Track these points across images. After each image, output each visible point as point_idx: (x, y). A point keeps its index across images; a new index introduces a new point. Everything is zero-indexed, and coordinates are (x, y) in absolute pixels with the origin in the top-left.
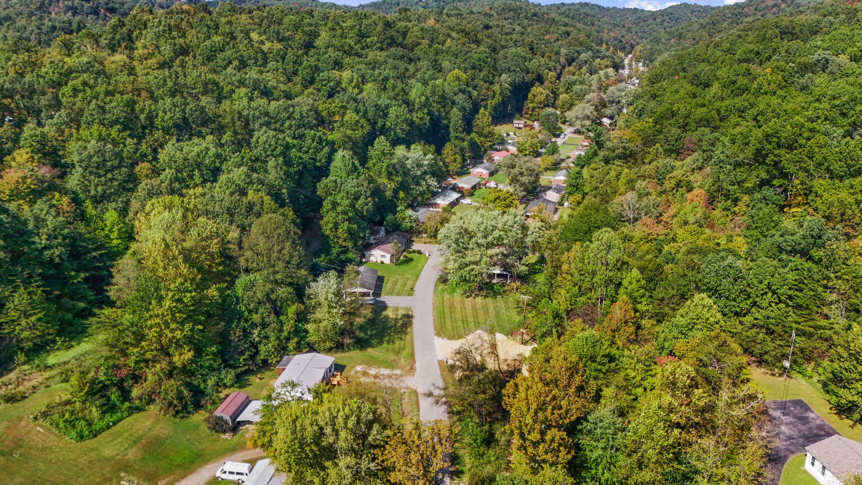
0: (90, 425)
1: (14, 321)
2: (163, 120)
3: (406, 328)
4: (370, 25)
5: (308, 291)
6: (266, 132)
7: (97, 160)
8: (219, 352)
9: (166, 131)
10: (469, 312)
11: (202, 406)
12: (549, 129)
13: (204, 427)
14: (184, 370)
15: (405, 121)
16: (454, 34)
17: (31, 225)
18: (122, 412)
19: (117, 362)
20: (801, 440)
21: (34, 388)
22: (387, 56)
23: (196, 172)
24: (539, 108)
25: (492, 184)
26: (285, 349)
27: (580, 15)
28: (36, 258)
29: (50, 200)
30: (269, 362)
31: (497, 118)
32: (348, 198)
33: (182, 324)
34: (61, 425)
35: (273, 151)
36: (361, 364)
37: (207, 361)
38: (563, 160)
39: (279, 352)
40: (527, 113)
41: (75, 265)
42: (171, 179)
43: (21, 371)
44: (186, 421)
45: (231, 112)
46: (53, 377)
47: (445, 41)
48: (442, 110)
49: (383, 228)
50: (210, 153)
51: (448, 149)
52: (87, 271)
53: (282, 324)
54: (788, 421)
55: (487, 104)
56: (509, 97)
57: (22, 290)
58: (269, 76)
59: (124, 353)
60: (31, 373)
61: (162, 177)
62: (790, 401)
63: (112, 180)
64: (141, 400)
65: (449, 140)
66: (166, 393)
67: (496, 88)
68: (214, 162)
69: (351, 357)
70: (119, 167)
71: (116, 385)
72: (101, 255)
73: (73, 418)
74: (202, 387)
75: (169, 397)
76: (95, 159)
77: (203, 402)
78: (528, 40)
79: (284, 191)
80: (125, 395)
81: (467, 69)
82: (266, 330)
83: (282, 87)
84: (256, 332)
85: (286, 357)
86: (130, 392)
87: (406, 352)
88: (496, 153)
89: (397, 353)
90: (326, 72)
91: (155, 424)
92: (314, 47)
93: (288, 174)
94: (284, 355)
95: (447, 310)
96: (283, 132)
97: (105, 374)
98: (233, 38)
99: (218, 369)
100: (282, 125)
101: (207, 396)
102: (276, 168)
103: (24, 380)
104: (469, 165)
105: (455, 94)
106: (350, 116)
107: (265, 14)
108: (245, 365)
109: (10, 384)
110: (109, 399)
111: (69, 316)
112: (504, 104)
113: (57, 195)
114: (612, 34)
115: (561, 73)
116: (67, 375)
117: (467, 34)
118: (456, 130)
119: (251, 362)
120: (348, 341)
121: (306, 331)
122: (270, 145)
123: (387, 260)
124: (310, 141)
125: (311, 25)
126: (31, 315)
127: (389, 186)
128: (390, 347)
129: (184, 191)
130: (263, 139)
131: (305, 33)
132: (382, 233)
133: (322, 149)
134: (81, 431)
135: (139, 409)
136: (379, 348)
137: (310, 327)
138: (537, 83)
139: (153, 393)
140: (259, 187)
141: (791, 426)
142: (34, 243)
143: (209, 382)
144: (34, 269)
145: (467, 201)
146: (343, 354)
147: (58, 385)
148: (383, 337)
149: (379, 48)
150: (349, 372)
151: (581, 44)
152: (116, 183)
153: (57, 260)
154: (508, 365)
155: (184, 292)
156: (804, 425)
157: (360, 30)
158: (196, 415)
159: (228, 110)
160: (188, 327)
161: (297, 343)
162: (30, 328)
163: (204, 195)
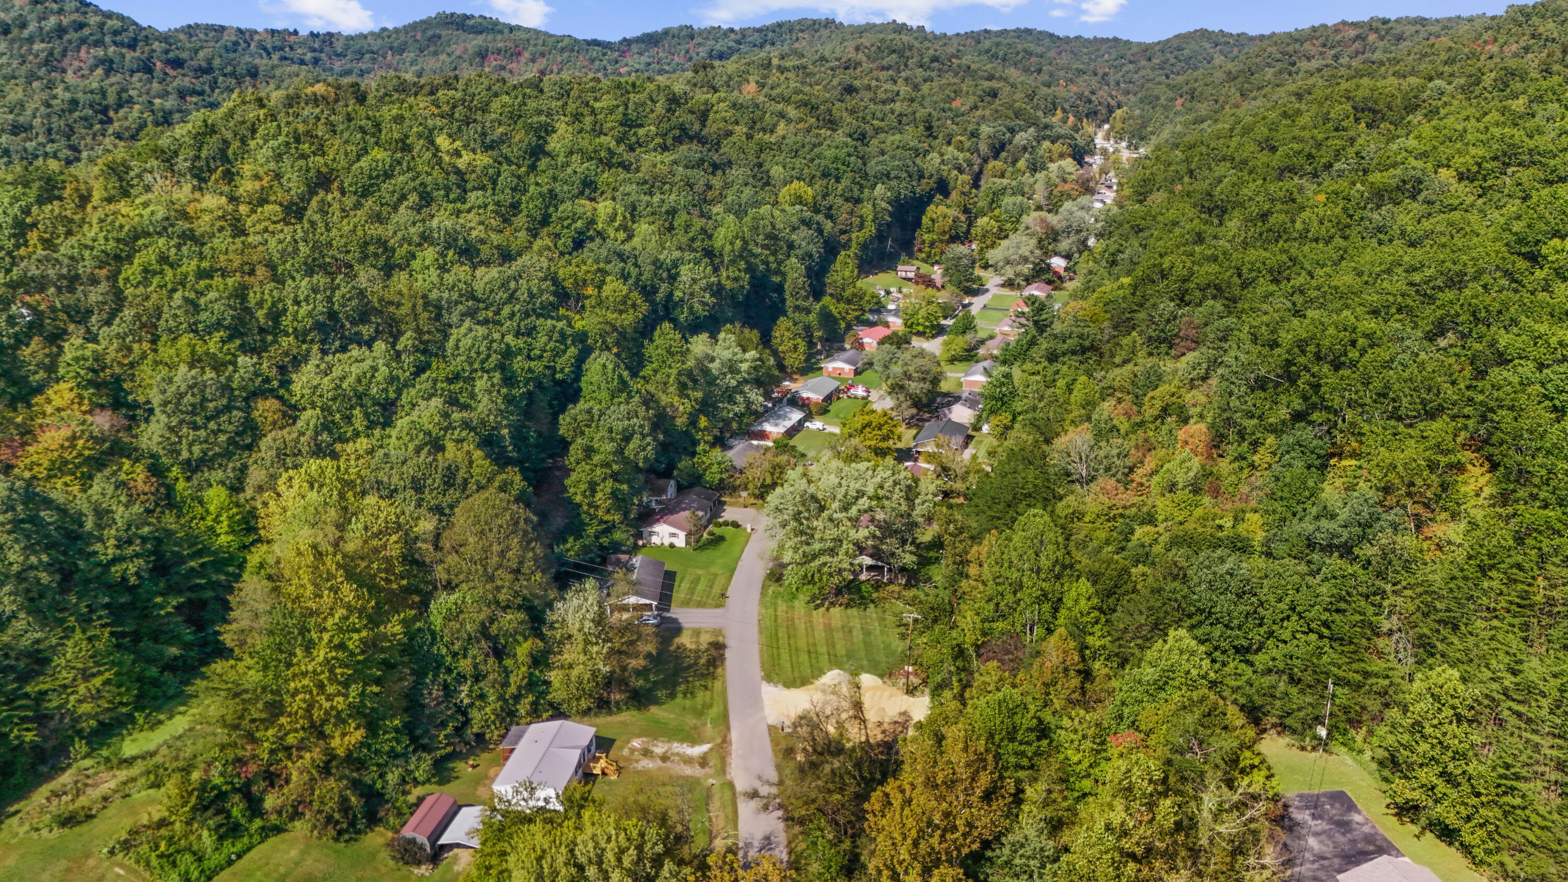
0: (200, 860)
1: (65, 687)
2: (295, 319)
3: (715, 667)
4: (644, 104)
5: (551, 617)
6: (470, 330)
7: (192, 400)
8: (406, 725)
9: (301, 336)
10: (820, 634)
11: (381, 820)
12: (959, 284)
13: (385, 855)
14: (349, 759)
15: (709, 287)
16: (792, 112)
17: (89, 525)
18: (251, 836)
19: (240, 753)
20: (1337, 861)
21: (105, 799)
22: (675, 162)
23: (357, 412)
24: (942, 241)
25: (860, 391)
26: (512, 714)
27: (1018, 53)
28: (98, 577)
29: (114, 473)
30: (487, 736)
31: (869, 263)
32: (612, 440)
33: (346, 685)
34: (154, 862)
35: (483, 362)
36: (639, 736)
37: (386, 742)
38: (982, 342)
39: (503, 720)
40: (920, 250)
41: (162, 585)
42: (316, 426)
43: (80, 770)
44: (355, 846)
45: (411, 296)
46: (133, 780)
47: (775, 126)
48: (771, 259)
49: (672, 482)
50: (379, 377)
51: (783, 330)
52: (180, 592)
53: (507, 673)
54: (1319, 829)
55: (850, 240)
56: (889, 225)
57: (78, 635)
58: (472, 218)
59: (251, 738)
60: (96, 774)
61: (300, 424)
62: (1325, 795)
63: (215, 433)
64: (279, 813)
65: (784, 313)
66: (322, 803)
67: (866, 209)
68: (386, 390)
69: (624, 724)
70: (228, 408)
71: (238, 790)
72: (203, 565)
73: (171, 850)
74: (379, 785)
75: (327, 808)
76: (188, 398)
77: (382, 814)
78: (921, 113)
79: (505, 432)
80: (254, 807)
81: (814, 177)
82: (482, 684)
83: (496, 238)
84: (465, 689)
85: (514, 728)
86: (261, 800)
87: (714, 711)
88: (867, 330)
89: (700, 713)
90: (569, 204)
91: (304, 853)
92: (548, 154)
93: (509, 400)
94: (511, 724)
95: (782, 633)
96: (499, 323)
97: (222, 774)
98: (406, 148)
99: (405, 755)
100: (497, 313)
101: (387, 802)
102: (490, 392)
103: (86, 785)
104: (819, 353)
105: (794, 229)
106: (613, 287)
107: (459, 95)
108: (448, 745)
109: (65, 793)
110: (229, 816)
111: (153, 671)
112: (880, 237)
113: (127, 464)
114: (1074, 89)
115: (981, 172)
116: (157, 776)
117: (814, 108)
118: (795, 295)
119: (457, 740)
120: (616, 696)
121: (548, 683)
122: (478, 353)
123: (680, 542)
124: (544, 339)
125: (539, 112)
126: (94, 675)
127: (681, 408)
128: (688, 703)
129: (338, 447)
130: (466, 342)
131: (529, 128)
132: (671, 491)
133: (564, 352)
134: (187, 872)
135: (278, 830)
136: (670, 704)
137: (555, 676)
138: (939, 197)
139: (300, 803)
140: (464, 434)
141: (1323, 837)
142: (95, 553)
143: (390, 777)
144: (96, 597)
145: (816, 425)
146: (609, 719)
147: (143, 793)
148: (675, 684)
149: (660, 145)
150: (622, 751)
151: (1017, 115)
152: (222, 438)
153: (133, 580)
154: (884, 732)
155: (348, 631)
156: (1344, 834)
157: (625, 115)
158: (370, 835)
159: (405, 290)
160: (354, 690)
161: (532, 704)
162: (93, 698)
163: (371, 452)
